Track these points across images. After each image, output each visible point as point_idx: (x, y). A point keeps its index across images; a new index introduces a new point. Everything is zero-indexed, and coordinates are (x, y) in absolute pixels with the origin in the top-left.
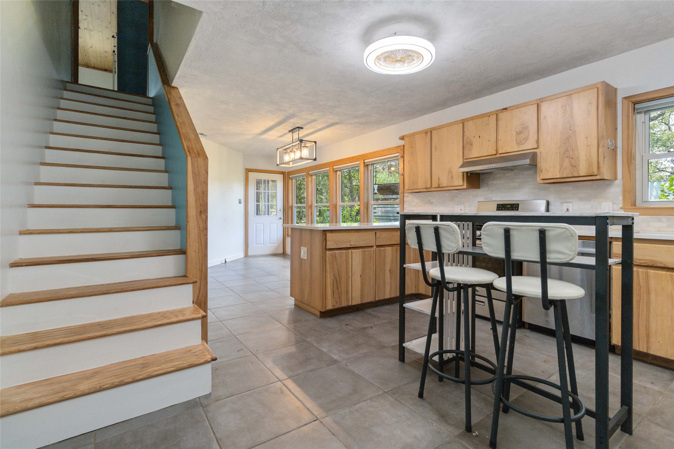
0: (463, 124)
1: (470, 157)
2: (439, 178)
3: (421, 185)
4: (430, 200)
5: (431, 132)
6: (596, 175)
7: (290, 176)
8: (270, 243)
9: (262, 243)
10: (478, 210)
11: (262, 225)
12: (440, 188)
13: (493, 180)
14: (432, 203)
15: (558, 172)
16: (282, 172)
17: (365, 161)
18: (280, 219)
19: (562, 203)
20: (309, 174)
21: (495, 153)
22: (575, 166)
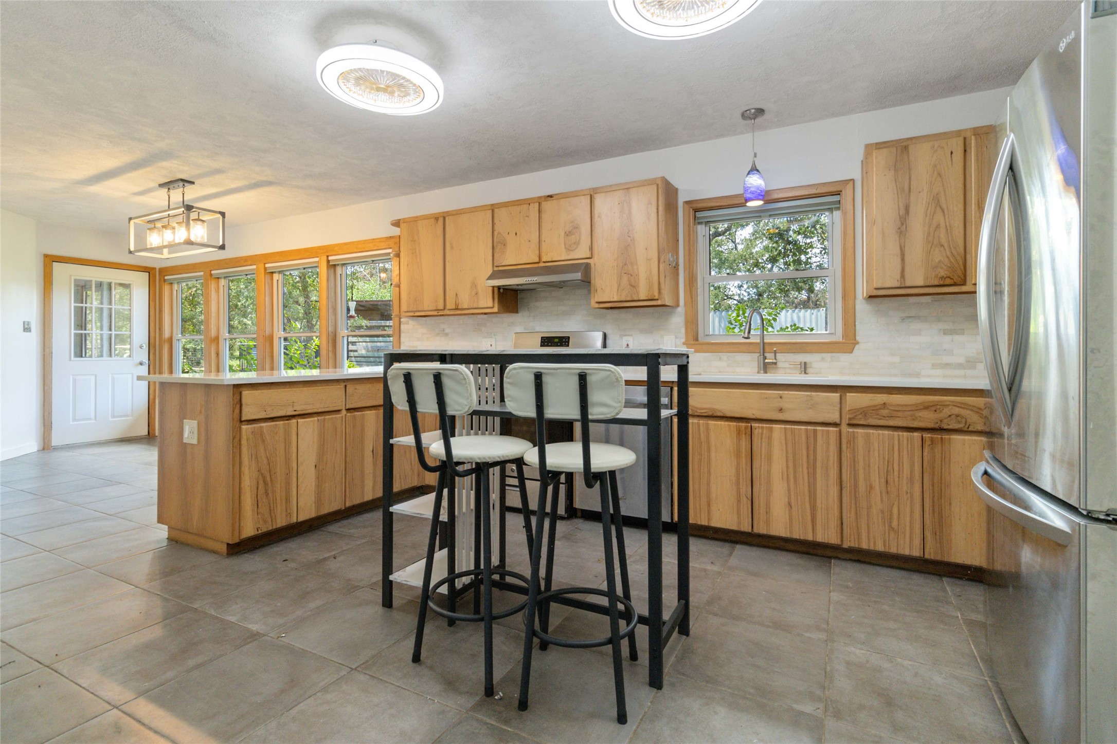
0: (493, 211)
1: (503, 264)
2: (457, 295)
3: (428, 304)
4: (444, 330)
5: (444, 218)
6: (657, 300)
7: (166, 278)
8: (113, 416)
9: (93, 416)
10: (515, 346)
11: (93, 377)
12: (458, 311)
13: (537, 301)
14: (447, 335)
15: (615, 294)
16: (146, 268)
17: (330, 258)
18: (141, 364)
19: (622, 336)
20: (211, 275)
21: (537, 260)
22: (634, 287)
